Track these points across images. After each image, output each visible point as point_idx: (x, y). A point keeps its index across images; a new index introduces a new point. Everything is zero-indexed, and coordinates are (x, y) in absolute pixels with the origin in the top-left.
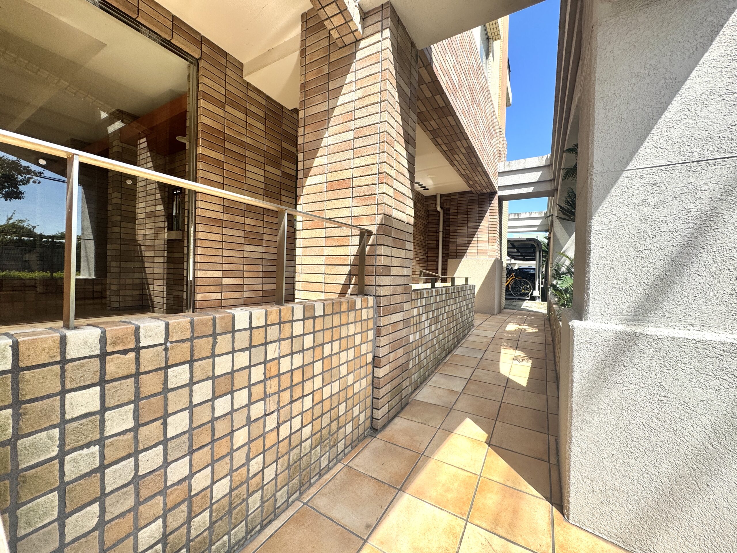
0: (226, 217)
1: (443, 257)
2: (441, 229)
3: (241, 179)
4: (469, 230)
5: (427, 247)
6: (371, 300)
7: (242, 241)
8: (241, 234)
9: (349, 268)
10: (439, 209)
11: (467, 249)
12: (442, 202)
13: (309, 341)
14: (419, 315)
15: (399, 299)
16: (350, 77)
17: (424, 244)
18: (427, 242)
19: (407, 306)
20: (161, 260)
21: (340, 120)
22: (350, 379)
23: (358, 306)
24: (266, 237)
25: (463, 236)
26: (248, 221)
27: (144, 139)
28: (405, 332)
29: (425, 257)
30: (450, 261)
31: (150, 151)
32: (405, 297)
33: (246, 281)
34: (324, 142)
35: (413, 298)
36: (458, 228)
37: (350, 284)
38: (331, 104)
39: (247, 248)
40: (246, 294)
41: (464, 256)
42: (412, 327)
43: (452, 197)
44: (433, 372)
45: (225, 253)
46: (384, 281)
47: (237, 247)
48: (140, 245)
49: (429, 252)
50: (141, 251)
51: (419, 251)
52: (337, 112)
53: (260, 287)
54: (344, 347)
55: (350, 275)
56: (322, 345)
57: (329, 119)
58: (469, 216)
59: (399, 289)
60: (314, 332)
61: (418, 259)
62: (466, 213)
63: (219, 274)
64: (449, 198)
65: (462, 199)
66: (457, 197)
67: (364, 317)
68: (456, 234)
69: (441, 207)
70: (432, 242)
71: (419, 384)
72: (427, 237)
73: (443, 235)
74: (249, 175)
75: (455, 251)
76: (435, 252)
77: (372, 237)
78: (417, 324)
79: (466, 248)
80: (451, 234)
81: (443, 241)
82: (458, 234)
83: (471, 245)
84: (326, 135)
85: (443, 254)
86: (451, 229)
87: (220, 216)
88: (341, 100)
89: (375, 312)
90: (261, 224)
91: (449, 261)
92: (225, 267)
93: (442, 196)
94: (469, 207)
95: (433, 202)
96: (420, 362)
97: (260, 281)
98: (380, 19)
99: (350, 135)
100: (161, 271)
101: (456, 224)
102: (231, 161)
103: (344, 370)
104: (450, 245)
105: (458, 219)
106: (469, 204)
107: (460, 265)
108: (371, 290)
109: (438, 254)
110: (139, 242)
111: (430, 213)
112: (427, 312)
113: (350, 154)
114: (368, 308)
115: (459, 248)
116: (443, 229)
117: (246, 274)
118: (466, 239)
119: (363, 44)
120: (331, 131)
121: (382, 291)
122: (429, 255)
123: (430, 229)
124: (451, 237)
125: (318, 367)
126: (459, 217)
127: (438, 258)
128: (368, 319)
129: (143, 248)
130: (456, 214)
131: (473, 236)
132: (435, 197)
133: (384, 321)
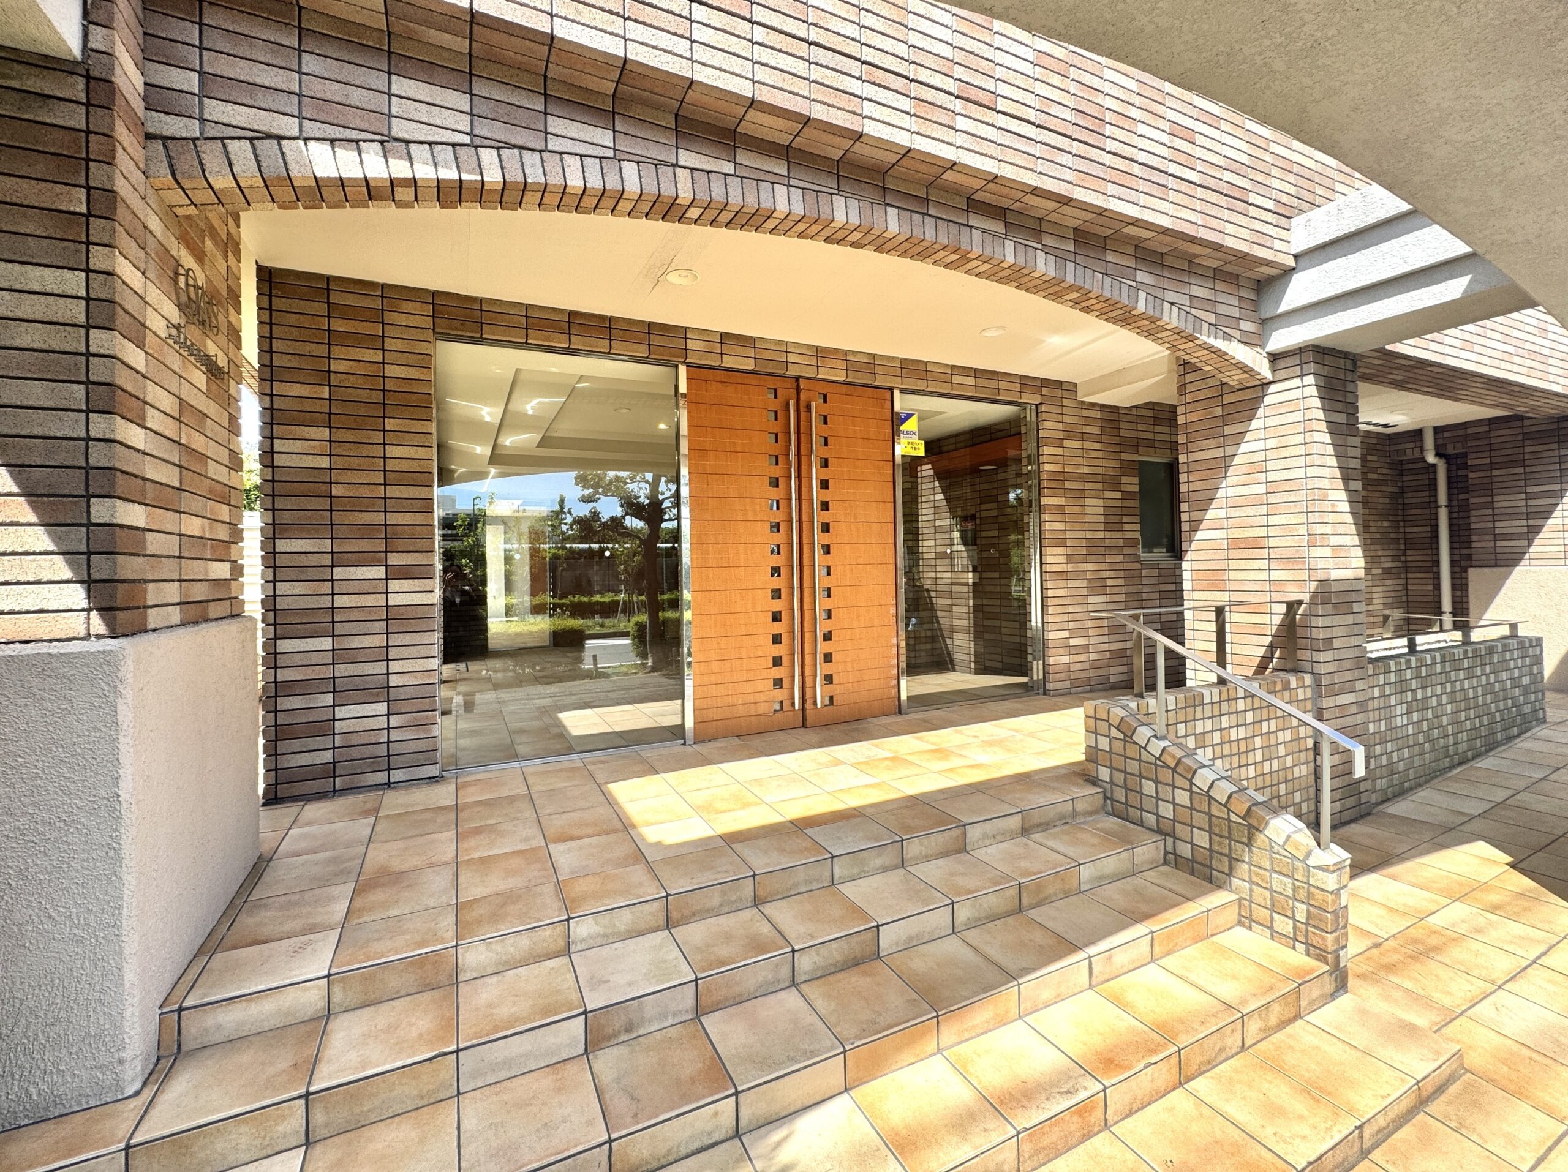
0: (1070, 567)
1: (1453, 563)
2: (1442, 498)
3: (1080, 518)
4: (1530, 503)
5: (1402, 541)
6: (1308, 679)
7: (1085, 592)
8: (1084, 583)
9: (1270, 638)
10: (1431, 458)
11: (1529, 546)
12: (1440, 442)
13: (1249, 717)
14: (1383, 696)
15: (1348, 676)
16: (1255, 424)
17: (1392, 536)
18: (1401, 530)
19: (1359, 685)
20: (965, 609)
21: (1244, 469)
22: (1289, 761)
23: (1293, 685)
24: (1109, 582)
25: (1512, 515)
26: (1090, 567)
27: (929, 466)
28: (1360, 719)
29: (1399, 564)
30: (1475, 576)
31: (939, 479)
32: (1357, 674)
33: (1092, 640)
34: (1221, 493)
35: (1371, 672)
36: (1496, 498)
37: (1272, 657)
38: (1229, 451)
39: (1091, 599)
40: (1092, 657)
41: (1520, 560)
42: (1371, 713)
43: (1470, 431)
44: (1420, 785)
45: (1071, 609)
46: (1322, 656)
47: (1080, 600)
48: (928, 591)
49: (1409, 552)
50: (930, 598)
51: (1380, 553)
52: (1237, 460)
53: (1106, 647)
54: (1280, 726)
55: (1271, 647)
56: (1260, 722)
57: (1227, 467)
58: (1528, 470)
59: (1347, 665)
60: (1253, 709)
61: (1380, 571)
62: (1522, 463)
63: (1066, 634)
64: (1462, 432)
65: (1503, 434)
66: (1487, 428)
67: (1301, 697)
68: (1490, 512)
69: (1438, 455)
70: (1419, 531)
71: (1390, 796)
72: (1400, 518)
73: (1450, 513)
74: (1089, 510)
75: (1492, 550)
76: (1429, 552)
77: (1303, 606)
78: (1380, 709)
79: (1525, 543)
80: (1473, 513)
81: (1451, 526)
82: (1497, 511)
83: (1541, 535)
84: (1223, 485)
85: (1452, 554)
86: (1472, 500)
87: (1065, 568)
88: (1243, 448)
89: (1313, 692)
90: (1102, 567)
91: (1473, 574)
92: (1072, 625)
93: (1438, 430)
94: (1527, 449)
95: (1412, 445)
96: (1390, 764)
97: (1106, 639)
98: (1298, 362)
99: (1262, 489)
100: (965, 623)
101: (1488, 489)
102: (1071, 501)
103: (1282, 751)
104: (1474, 538)
105: (1495, 479)
106: (1527, 443)
107: (1509, 583)
108: (1308, 666)
109: (1438, 555)
110: (926, 587)
111: (1405, 467)
112: (1401, 692)
113: (1263, 510)
114: (1304, 687)
115: (1499, 543)
116: (1450, 500)
117: (1091, 632)
118: (1524, 523)
119: (1273, 388)
120: (1230, 481)
121: (1323, 669)
122: (1409, 559)
123: (1406, 501)
124: (1473, 519)
125: (1258, 741)
126: (1495, 473)
127: (1437, 563)
128: (1305, 699)
129: (933, 594)
130: (1486, 467)
131: (1547, 513)
132: (1418, 433)
133: (1325, 703)
